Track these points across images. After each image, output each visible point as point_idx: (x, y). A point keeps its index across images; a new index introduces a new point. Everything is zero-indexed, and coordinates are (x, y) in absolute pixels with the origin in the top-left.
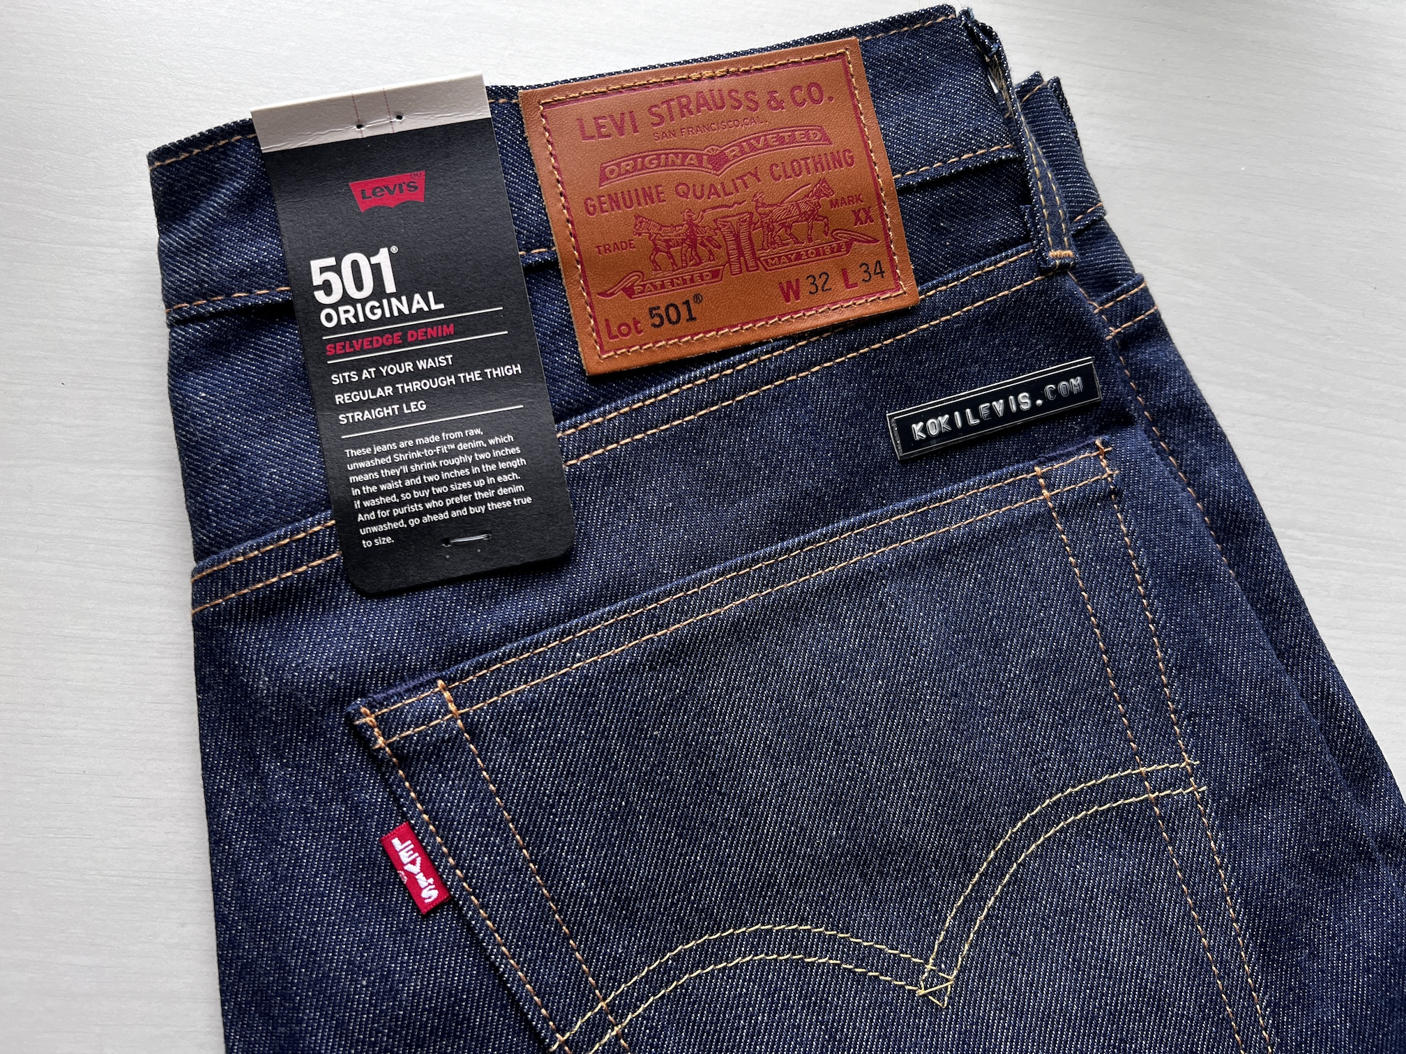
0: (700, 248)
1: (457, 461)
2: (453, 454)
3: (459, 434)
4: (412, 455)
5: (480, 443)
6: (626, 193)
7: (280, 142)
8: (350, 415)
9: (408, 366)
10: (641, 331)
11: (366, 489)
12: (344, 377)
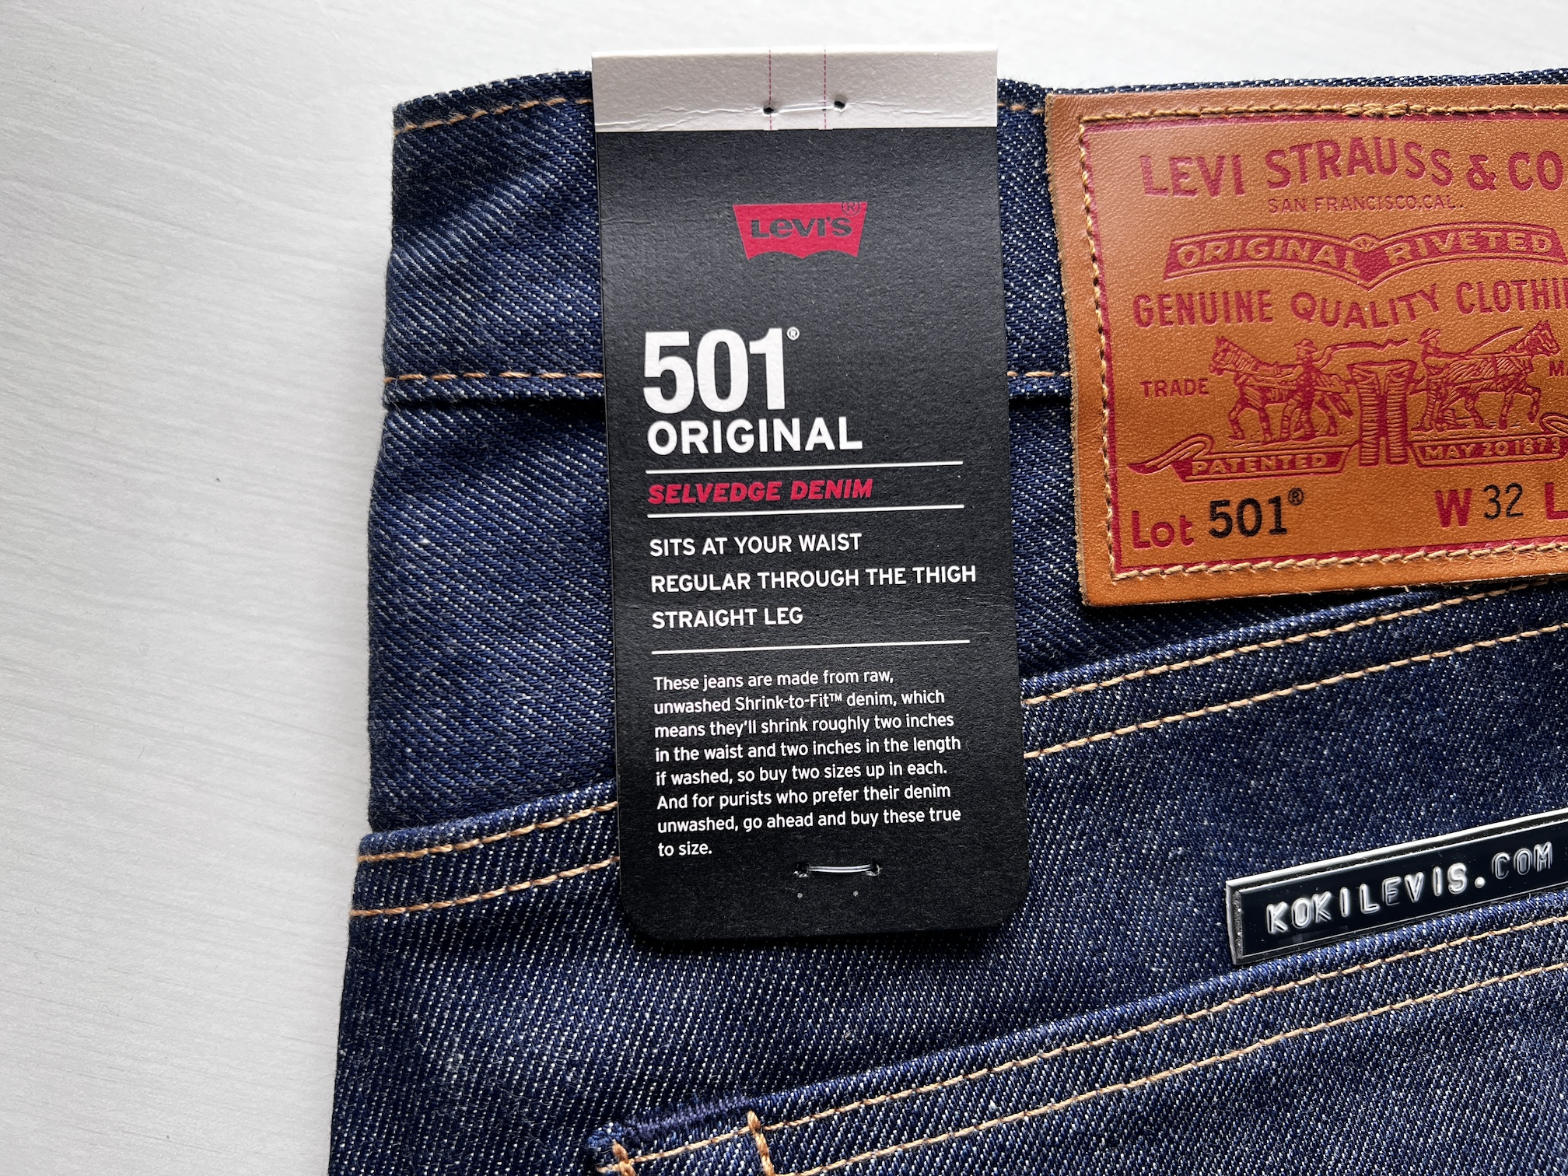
0: (1317, 413)
1: (843, 725)
2: (839, 711)
3: (853, 676)
4: (767, 703)
5: (887, 698)
6: (1207, 295)
7: (631, 117)
8: (671, 614)
9: (784, 543)
10: (1191, 540)
11: (680, 753)
12: (671, 546)
